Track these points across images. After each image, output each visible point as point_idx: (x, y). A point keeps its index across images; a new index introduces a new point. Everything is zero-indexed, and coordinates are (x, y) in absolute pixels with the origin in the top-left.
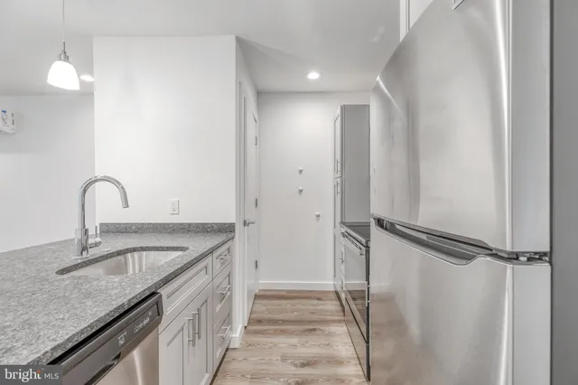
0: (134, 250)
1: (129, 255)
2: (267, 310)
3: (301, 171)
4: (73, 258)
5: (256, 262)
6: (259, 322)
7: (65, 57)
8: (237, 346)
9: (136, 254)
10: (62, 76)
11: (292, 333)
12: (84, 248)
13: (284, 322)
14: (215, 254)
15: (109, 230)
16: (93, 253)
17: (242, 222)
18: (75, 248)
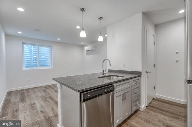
0: (113, 76)
1: (112, 77)
2: (157, 105)
3: (177, 53)
4: (101, 76)
5: (154, 87)
6: (153, 107)
7: (101, 35)
8: (142, 111)
9: (113, 77)
10: (101, 39)
11: (166, 115)
12: (103, 74)
13: (164, 111)
14: (133, 80)
15: (110, 71)
16: (105, 75)
17: (145, 72)
18: (102, 74)
